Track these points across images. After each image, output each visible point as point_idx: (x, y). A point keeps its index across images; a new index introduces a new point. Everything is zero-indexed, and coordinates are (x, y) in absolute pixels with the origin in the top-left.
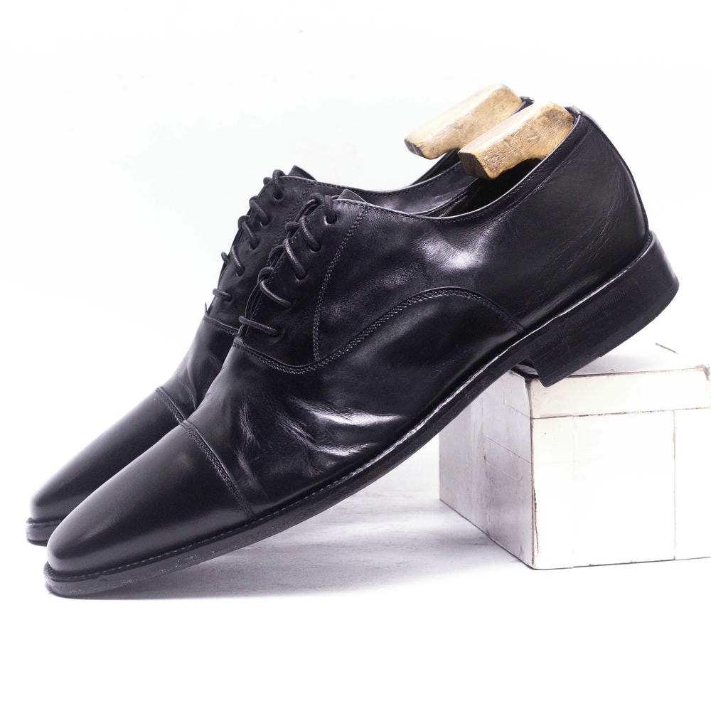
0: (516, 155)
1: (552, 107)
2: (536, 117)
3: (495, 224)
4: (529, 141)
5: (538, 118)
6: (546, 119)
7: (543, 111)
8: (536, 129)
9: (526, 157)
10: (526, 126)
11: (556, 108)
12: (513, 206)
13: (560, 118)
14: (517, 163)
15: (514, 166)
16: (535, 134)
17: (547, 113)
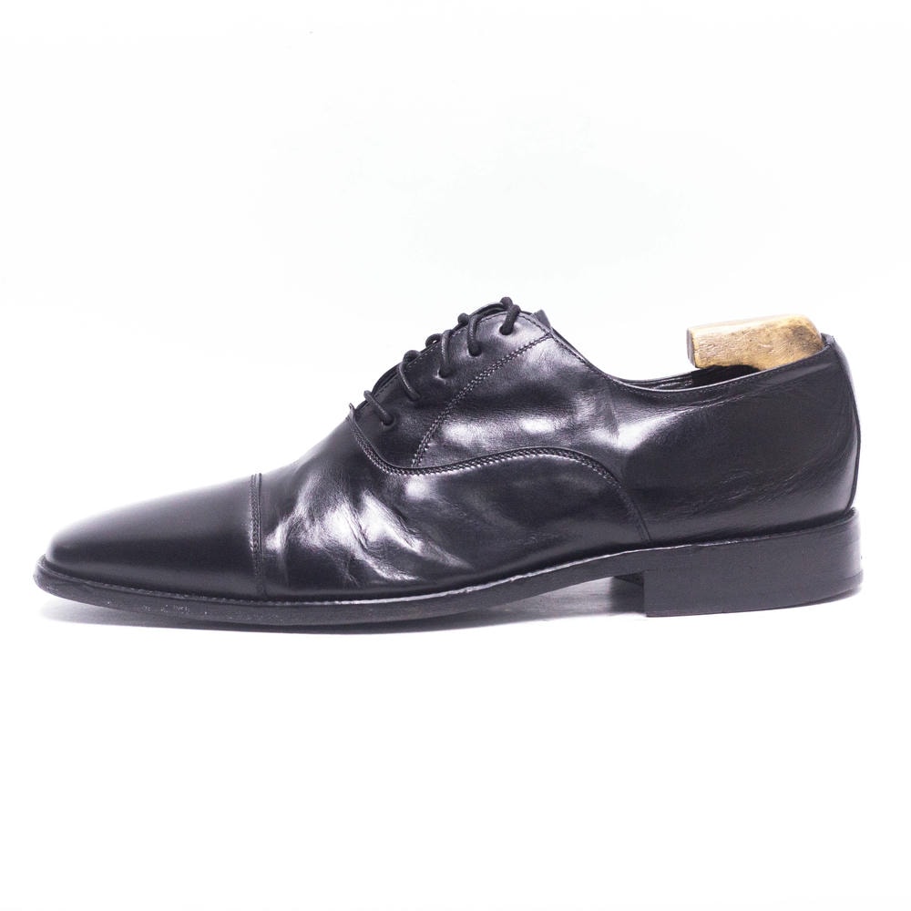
0: (737, 354)
1: (804, 324)
2: (780, 326)
3: (673, 415)
4: (759, 347)
5: (783, 328)
6: (791, 333)
7: (792, 324)
8: (775, 338)
9: (745, 362)
10: (764, 330)
11: (808, 327)
12: (702, 405)
13: (808, 339)
14: (733, 363)
15: (728, 365)
16: (770, 343)
17: (795, 327)
